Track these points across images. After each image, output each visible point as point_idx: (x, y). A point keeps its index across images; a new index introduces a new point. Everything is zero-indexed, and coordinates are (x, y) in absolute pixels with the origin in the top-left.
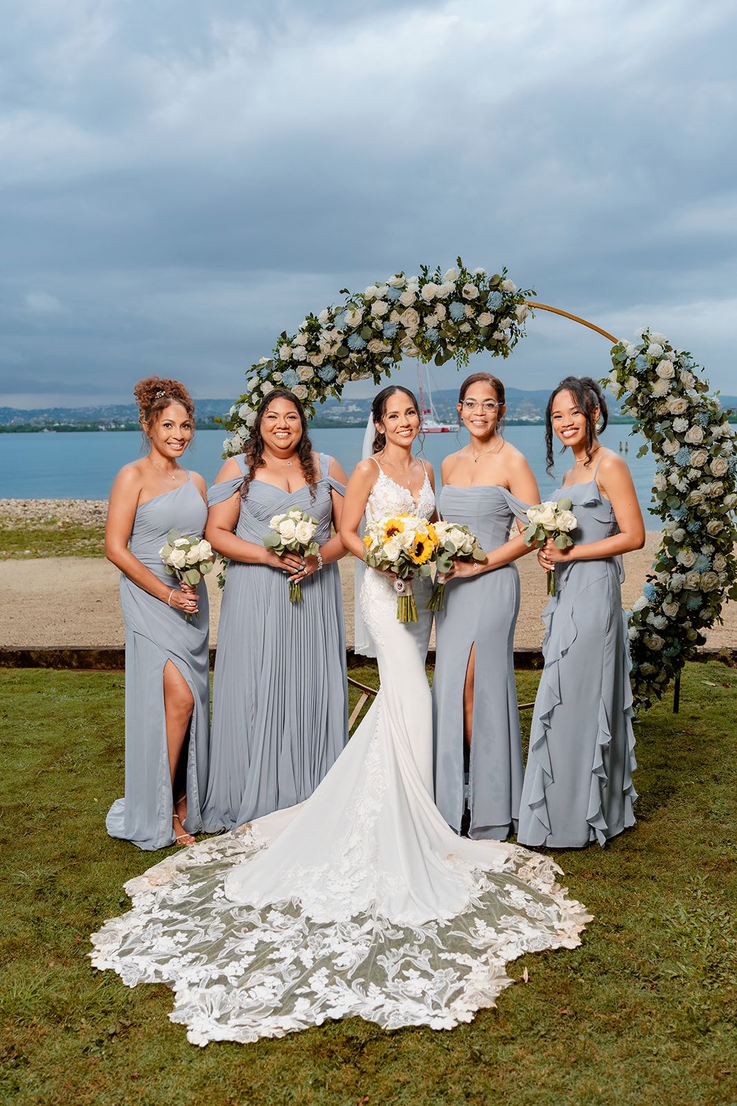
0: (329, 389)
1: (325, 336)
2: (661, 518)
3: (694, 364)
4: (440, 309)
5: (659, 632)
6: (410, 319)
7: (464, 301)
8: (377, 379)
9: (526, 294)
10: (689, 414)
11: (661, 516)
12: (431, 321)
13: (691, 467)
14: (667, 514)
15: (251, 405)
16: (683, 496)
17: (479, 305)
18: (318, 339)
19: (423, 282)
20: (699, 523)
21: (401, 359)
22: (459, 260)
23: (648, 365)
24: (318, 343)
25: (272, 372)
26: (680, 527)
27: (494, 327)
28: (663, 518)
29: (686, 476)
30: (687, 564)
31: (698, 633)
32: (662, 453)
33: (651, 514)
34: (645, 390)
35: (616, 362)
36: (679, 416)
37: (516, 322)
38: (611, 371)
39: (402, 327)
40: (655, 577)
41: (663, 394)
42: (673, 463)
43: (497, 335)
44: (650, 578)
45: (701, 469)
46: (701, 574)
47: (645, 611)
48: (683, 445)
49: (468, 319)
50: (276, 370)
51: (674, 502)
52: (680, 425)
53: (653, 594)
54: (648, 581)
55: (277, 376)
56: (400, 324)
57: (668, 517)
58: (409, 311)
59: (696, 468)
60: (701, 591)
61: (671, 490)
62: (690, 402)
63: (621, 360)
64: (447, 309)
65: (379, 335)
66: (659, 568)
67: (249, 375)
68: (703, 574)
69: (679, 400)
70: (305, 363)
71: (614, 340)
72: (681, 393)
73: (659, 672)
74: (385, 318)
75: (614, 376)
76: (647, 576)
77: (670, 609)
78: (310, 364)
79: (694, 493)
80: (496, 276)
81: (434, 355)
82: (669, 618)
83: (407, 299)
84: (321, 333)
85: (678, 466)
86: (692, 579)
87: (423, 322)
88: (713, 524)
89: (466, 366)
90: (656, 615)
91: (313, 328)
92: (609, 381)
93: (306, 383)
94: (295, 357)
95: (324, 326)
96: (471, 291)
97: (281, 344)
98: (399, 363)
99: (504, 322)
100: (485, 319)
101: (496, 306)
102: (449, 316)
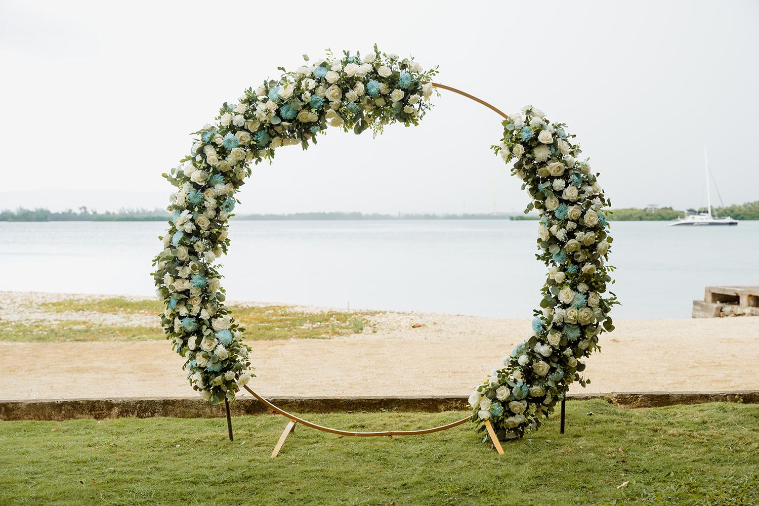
0: (263, 152)
1: (261, 107)
2: (546, 263)
3: (569, 134)
4: (360, 86)
5: (546, 359)
6: (332, 93)
7: (380, 79)
8: (305, 146)
9: (431, 75)
10: (565, 176)
11: (545, 262)
12: (352, 94)
13: (568, 220)
14: (550, 260)
15: (194, 164)
16: (562, 244)
17: (392, 82)
18: (255, 110)
19: (345, 63)
20: (576, 267)
21: (326, 128)
22: (375, 45)
23: (532, 133)
24: (254, 113)
25: (214, 135)
26: (560, 271)
27: (404, 102)
28: (547, 263)
29: (564, 227)
30: (567, 301)
31: (578, 362)
32: (545, 209)
33: (537, 259)
34: (528, 155)
35: (505, 132)
36: (558, 178)
37: (423, 98)
38: (501, 140)
39: (327, 101)
40: (541, 312)
41: (545, 159)
42: (554, 217)
43: (407, 109)
44: (538, 313)
45: (577, 221)
46: (578, 309)
47: (533, 341)
48: (561, 201)
49: (383, 95)
50: (218, 134)
51: (555, 250)
52: (559, 184)
53: (539, 327)
54: (535, 315)
55: (219, 140)
56: (325, 98)
57: (551, 262)
58: (334, 87)
59: (573, 221)
60: (578, 324)
61: (553, 239)
62: (566, 165)
63: (510, 129)
64: (366, 86)
65: (308, 107)
66: (544, 304)
67: (194, 139)
68: (580, 310)
69: (558, 164)
70: (242, 128)
71: (505, 116)
72: (559, 157)
73: (546, 395)
74: (313, 92)
75: (503, 144)
76: (535, 311)
77: (554, 339)
78: (247, 130)
79: (571, 242)
80: (406, 60)
81: (354, 126)
82: (552, 347)
83: (332, 77)
84: (257, 105)
85: (558, 220)
86: (571, 314)
87: (345, 97)
88: (588, 267)
89: (382, 134)
90: (542, 344)
91: (251, 100)
92: (500, 148)
93: (243, 146)
94: (235, 124)
95: (260, 98)
96: (385, 72)
97: (223, 112)
98: (325, 130)
99: (412, 97)
100: (397, 95)
101: (406, 83)
102: (367, 93)
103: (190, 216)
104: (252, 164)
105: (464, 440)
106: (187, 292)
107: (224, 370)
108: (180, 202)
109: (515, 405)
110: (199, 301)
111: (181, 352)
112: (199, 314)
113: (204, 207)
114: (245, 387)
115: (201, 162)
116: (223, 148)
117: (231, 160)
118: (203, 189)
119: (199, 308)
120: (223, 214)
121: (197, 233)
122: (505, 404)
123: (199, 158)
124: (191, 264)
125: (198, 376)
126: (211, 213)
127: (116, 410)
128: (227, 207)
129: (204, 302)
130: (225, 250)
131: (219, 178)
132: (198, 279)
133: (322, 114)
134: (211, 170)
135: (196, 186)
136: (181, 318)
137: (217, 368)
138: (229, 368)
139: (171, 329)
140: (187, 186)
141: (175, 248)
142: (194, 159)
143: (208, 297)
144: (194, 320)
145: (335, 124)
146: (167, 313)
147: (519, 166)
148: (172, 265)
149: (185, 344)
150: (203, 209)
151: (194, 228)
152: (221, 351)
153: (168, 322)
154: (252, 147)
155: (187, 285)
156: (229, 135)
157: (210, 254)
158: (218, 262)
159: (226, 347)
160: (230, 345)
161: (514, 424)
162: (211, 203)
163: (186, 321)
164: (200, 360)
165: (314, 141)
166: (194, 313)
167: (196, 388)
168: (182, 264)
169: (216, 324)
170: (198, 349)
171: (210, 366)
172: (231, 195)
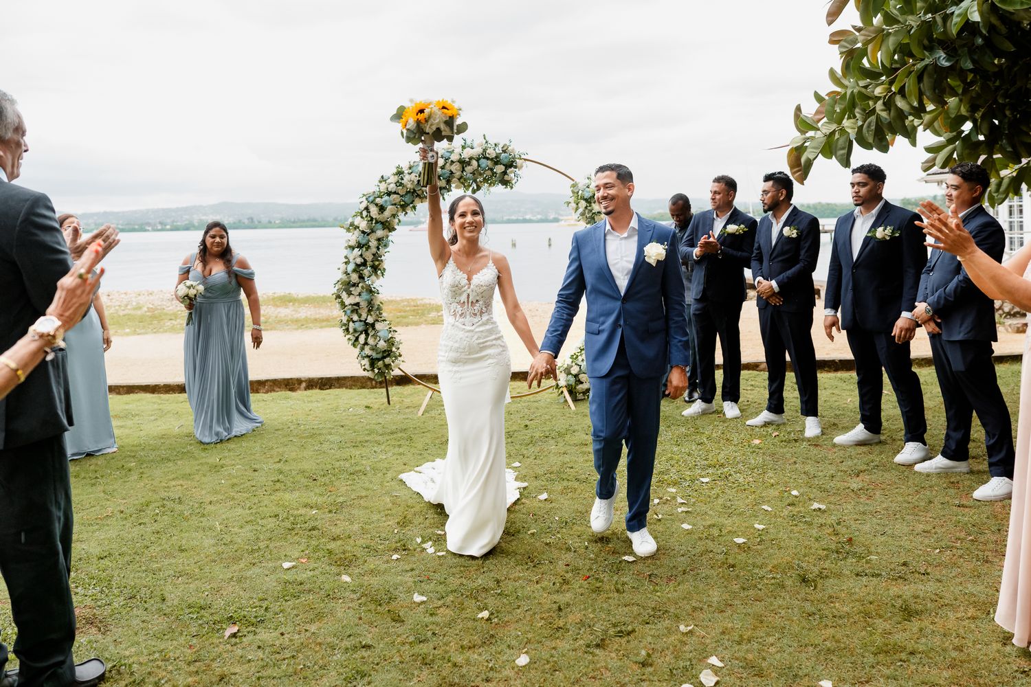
0: (409, 208)
1: (407, 178)
4: (474, 163)
6: (455, 168)
7: (488, 159)
9: (522, 154)
12: (469, 169)
15: (362, 217)
17: (496, 161)
18: (402, 179)
19: (464, 147)
21: (451, 190)
22: (484, 135)
23: (591, 194)
25: (375, 198)
27: (505, 173)
34: (589, 208)
35: (573, 192)
37: (517, 169)
38: (571, 198)
39: (452, 173)
43: (506, 177)
49: (490, 168)
50: (378, 197)
55: (378, 200)
56: (451, 171)
58: (456, 164)
63: (576, 191)
64: (478, 163)
67: (361, 200)
70: (395, 193)
71: (573, 180)
74: (443, 168)
75: (572, 200)
78: (398, 194)
80: (505, 145)
81: (471, 188)
83: (455, 157)
84: (404, 176)
87: (464, 170)
91: (400, 173)
92: (570, 203)
93: (395, 204)
94: (389, 190)
95: (406, 172)
96: (491, 153)
97: (380, 182)
98: (450, 193)
99: (510, 170)
100: (499, 169)
101: (505, 161)
102: (479, 166)
103: (360, 253)
104: (401, 216)
105: (548, 400)
106: (357, 304)
107: (384, 358)
108: (353, 243)
109: (583, 377)
110: (366, 310)
111: (354, 345)
112: (366, 320)
113: (369, 246)
114: (399, 368)
115: (367, 216)
116: (382, 206)
117: (387, 213)
118: (368, 235)
119: (366, 315)
120: (382, 250)
121: (364, 264)
122: (576, 376)
123: (365, 213)
124: (360, 285)
125: (366, 362)
126: (374, 250)
127: (304, 385)
128: (385, 246)
129: (369, 311)
130: (383, 275)
131: (379, 226)
132: (365, 296)
133: (449, 182)
134: (374, 222)
135: (363, 232)
136: (353, 322)
137: (379, 356)
138: (389, 355)
139: (347, 330)
140: (357, 232)
141: (349, 274)
142: (361, 213)
143: (372, 307)
144: (363, 323)
145: (457, 187)
146: (345, 319)
147: (583, 214)
148: (348, 286)
149: (357, 339)
150: (369, 247)
151: (363, 261)
152: (382, 345)
153: (345, 325)
154: (402, 206)
155: (357, 300)
156: (386, 198)
157: (373, 277)
158: (377, 283)
159: (385, 341)
160: (388, 340)
161: (583, 389)
162: (373, 243)
163: (357, 324)
164: (367, 351)
165: (444, 198)
166: (363, 319)
167: (365, 370)
168: (355, 285)
169: (378, 326)
170: (366, 344)
171: (375, 355)
172: (387, 237)
